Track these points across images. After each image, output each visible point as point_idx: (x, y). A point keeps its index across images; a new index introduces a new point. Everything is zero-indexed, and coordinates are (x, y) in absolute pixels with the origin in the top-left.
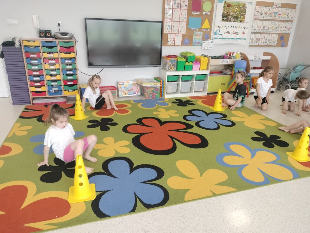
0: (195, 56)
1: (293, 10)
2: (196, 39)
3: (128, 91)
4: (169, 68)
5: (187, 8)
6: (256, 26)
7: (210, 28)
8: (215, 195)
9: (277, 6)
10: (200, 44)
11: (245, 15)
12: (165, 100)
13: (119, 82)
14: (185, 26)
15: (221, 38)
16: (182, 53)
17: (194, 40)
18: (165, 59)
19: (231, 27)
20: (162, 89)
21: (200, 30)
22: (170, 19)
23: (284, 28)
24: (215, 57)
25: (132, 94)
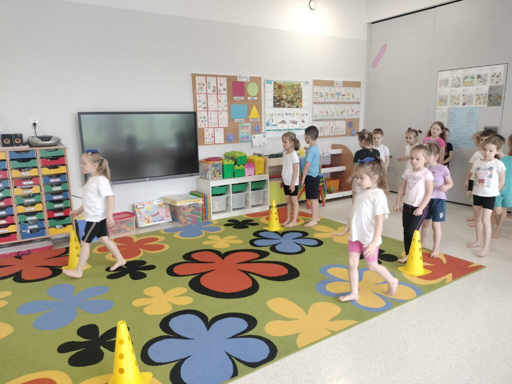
0: (246, 156)
1: (358, 89)
2: (243, 133)
3: (152, 216)
4: (213, 176)
5: (226, 92)
6: (317, 112)
7: (259, 117)
8: (333, 333)
9: (339, 85)
10: (248, 139)
11: (301, 98)
12: (212, 223)
13: (136, 205)
14: (227, 117)
15: (276, 130)
16: (226, 153)
17: (240, 135)
18: (205, 165)
19: (287, 114)
20: (206, 208)
21: (247, 120)
22: (204, 108)
23: (351, 111)
24: (272, 156)
25: (159, 221)
